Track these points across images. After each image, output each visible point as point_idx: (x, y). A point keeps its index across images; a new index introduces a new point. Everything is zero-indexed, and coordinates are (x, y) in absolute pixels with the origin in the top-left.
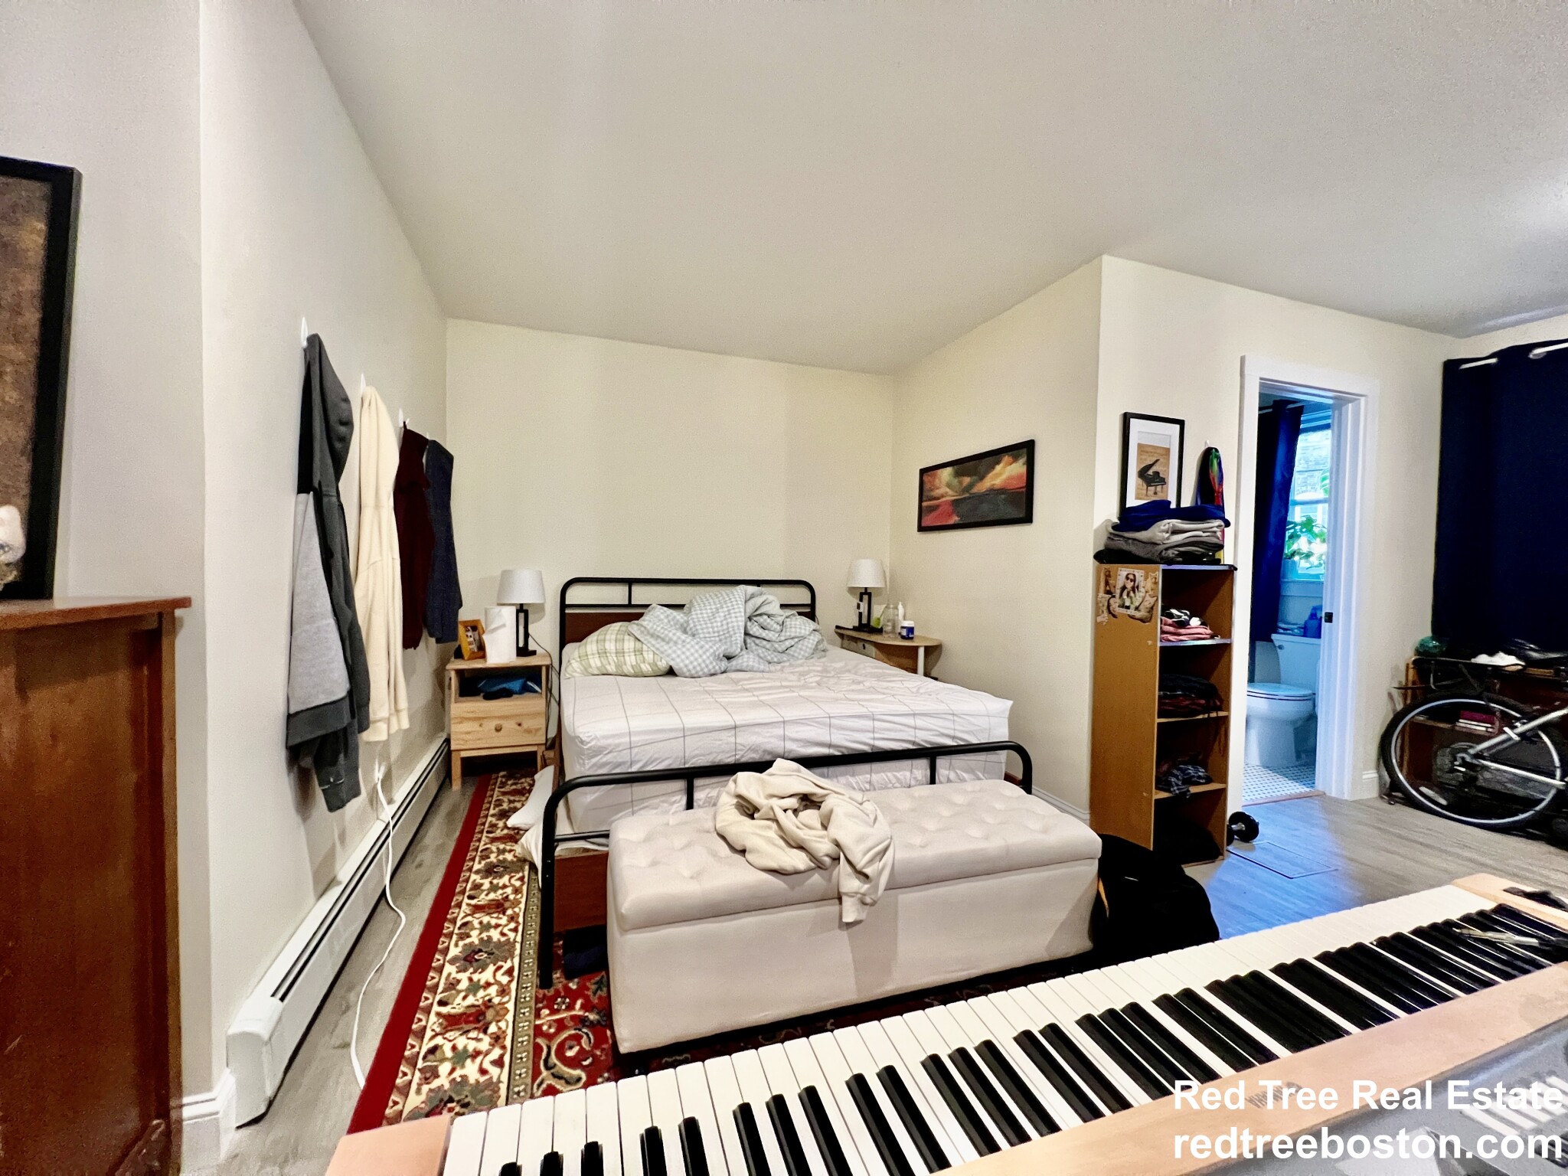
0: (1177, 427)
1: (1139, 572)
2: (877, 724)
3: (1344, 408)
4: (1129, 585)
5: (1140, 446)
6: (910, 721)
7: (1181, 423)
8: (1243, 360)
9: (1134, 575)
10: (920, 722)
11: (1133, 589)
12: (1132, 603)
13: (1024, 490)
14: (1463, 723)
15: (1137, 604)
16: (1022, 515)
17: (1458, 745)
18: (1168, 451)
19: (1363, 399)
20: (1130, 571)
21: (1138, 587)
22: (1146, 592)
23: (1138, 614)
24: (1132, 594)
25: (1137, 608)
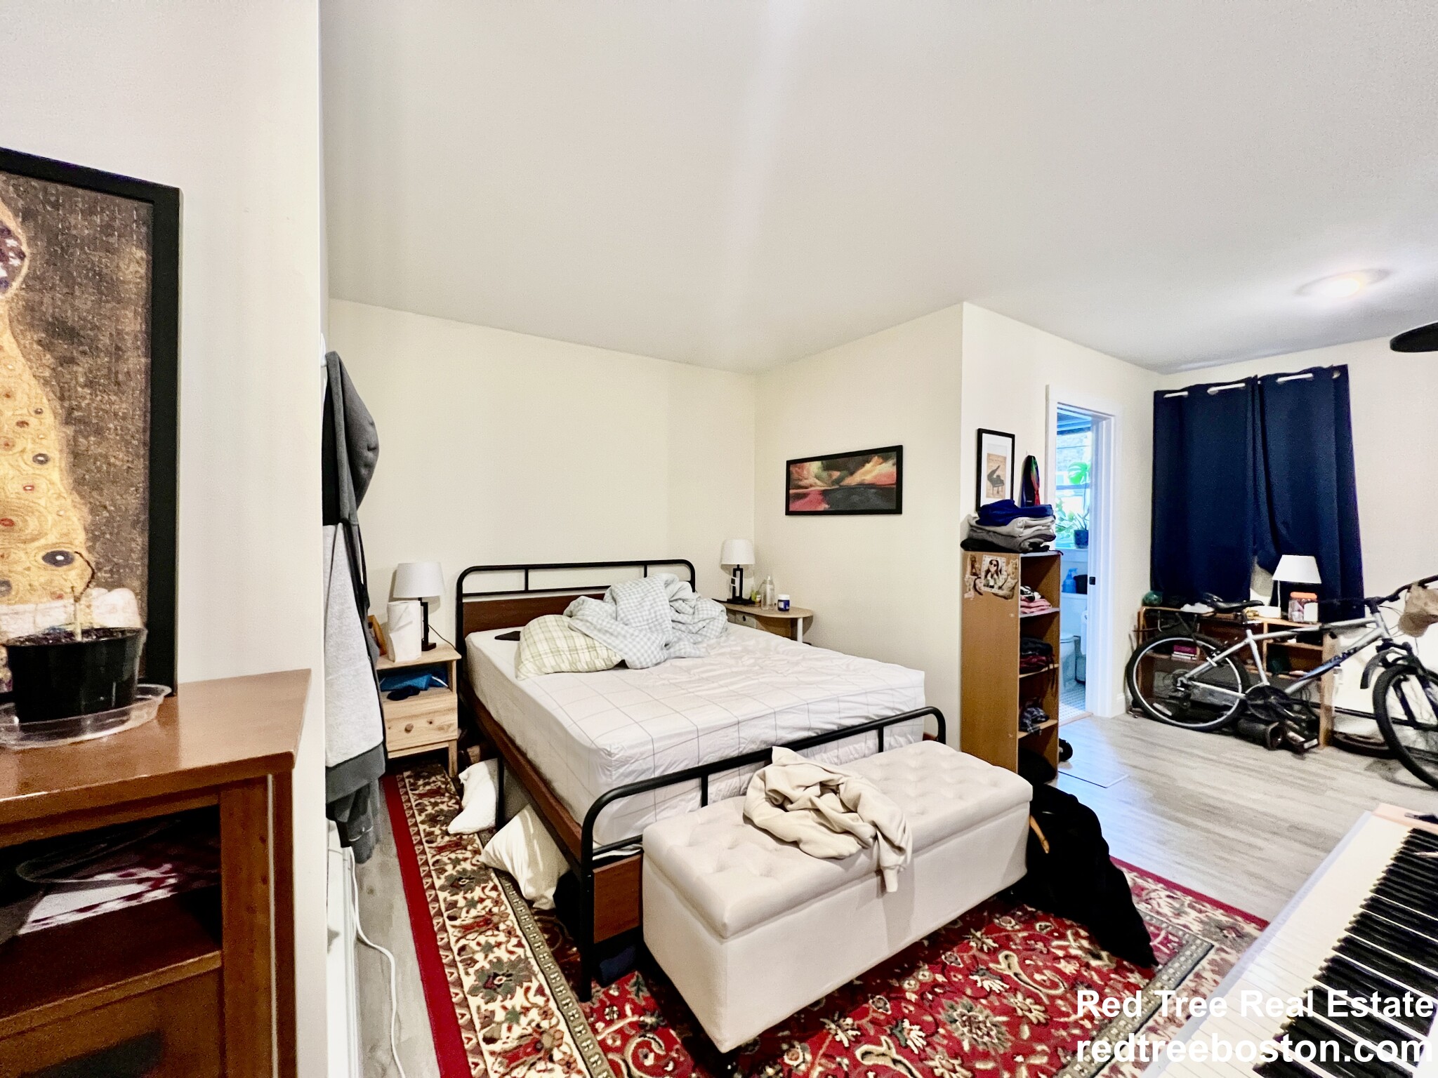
0: (1010, 440)
1: (1001, 559)
2: (842, 705)
3: (1100, 424)
4: (993, 569)
5: (989, 455)
6: (862, 699)
7: (1012, 436)
8: (1047, 387)
9: (997, 561)
10: (871, 699)
11: (996, 572)
12: (995, 583)
13: (895, 486)
14: (1177, 655)
15: (1000, 584)
16: (893, 507)
17: (1177, 671)
18: (1005, 458)
19: (1112, 418)
20: (994, 558)
21: (1000, 571)
22: (1008, 575)
23: (1001, 593)
24: (995, 576)
25: (1000, 588)
